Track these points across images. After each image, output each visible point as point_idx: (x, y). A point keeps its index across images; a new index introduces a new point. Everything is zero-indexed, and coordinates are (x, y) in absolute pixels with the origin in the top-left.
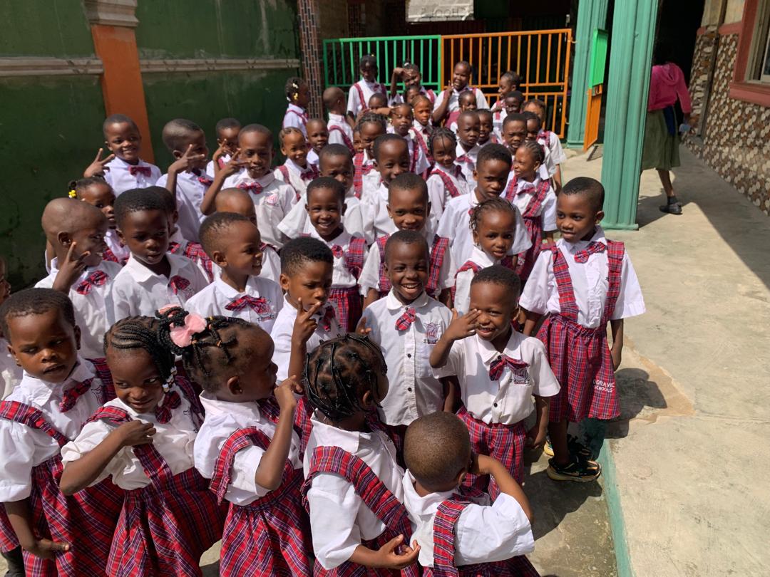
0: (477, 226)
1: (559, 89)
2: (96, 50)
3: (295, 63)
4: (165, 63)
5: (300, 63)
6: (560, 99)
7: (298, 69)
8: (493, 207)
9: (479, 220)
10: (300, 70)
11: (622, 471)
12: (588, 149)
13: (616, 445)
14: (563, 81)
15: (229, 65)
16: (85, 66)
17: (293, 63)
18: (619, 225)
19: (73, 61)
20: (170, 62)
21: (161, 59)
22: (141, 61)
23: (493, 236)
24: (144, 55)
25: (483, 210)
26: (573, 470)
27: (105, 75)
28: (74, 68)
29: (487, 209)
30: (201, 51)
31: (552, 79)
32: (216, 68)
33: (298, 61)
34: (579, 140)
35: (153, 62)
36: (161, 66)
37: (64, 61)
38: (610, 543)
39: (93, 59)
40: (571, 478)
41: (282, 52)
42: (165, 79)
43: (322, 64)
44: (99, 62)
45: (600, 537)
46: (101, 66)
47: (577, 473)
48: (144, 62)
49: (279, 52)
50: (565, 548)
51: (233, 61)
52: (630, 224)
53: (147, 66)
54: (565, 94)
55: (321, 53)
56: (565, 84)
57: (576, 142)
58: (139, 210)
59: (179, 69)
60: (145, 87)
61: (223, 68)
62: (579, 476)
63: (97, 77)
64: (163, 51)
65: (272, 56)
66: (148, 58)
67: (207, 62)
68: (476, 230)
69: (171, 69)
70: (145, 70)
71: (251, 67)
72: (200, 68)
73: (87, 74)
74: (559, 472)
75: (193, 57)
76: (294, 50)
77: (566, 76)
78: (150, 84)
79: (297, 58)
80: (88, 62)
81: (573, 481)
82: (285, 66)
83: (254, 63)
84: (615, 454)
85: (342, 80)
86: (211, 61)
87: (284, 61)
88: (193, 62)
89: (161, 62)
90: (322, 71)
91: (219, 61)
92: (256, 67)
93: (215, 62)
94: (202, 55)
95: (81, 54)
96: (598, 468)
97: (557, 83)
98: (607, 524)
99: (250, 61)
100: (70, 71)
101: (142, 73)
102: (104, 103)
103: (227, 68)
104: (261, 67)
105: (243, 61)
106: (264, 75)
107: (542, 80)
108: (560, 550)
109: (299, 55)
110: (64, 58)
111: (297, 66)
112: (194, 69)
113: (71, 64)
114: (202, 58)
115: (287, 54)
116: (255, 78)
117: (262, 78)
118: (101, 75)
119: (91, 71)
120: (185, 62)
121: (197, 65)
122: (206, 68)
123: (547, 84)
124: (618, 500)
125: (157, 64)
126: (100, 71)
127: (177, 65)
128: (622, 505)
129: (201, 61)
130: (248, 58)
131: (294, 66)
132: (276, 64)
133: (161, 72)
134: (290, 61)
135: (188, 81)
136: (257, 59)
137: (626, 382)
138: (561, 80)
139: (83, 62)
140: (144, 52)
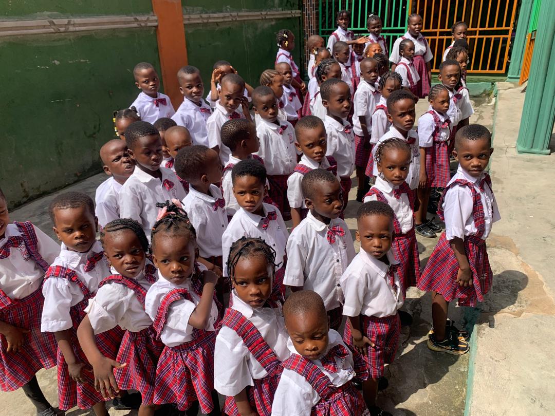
0: (380, 159)
1: (506, 32)
2: (154, 10)
3: (298, 13)
4: (201, 17)
5: (302, 13)
6: (505, 41)
7: (299, 17)
8: (394, 146)
9: (383, 155)
10: (301, 18)
11: (481, 353)
12: (523, 83)
13: (482, 332)
14: (509, 26)
15: (247, 16)
16: (145, 21)
17: (296, 13)
18: (533, 150)
19: (138, 18)
20: (204, 16)
21: (199, 14)
22: (184, 16)
23: (392, 168)
24: (187, 11)
25: (386, 147)
26: (446, 344)
27: (159, 27)
28: (139, 23)
29: (389, 146)
30: (228, 6)
31: (500, 24)
32: (238, 19)
33: (300, 11)
34: (518, 74)
35: (192, 16)
36: (198, 19)
37: (132, 18)
38: (463, 404)
39: (152, 16)
40: (445, 350)
41: (288, 5)
42: (201, 28)
43: (317, 14)
44: (155, 18)
45: (457, 400)
46: (156, 21)
47: (450, 347)
48: (186, 17)
49: (286, 6)
50: (427, 403)
51: (251, 14)
52: (543, 149)
53: (189, 19)
54: (509, 36)
55: (317, 5)
56: (511, 28)
57: (515, 76)
58: (145, 135)
59: (210, 21)
60: (187, 34)
61: (243, 19)
62: (451, 350)
63: (154, 28)
64: (201, 8)
65: (281, 9)
66: (189, 14)
67: (231, 15)
68: (379, 162)
69: (205, 21)
70: (187, 22)
71: (264, 18)
72: (226, 20)
73: (147, 27)
74: (436, 345)
75: (221, 12)
76: (297, 3)
77: (512, 22)
78: (190, 32)
79: (299, 9)
80: (148, 19)
81: (446, 353)
82: (290, 16)
83: (267, 14)
84: (479, 338)
86: (234, 14)
87: (289, 12)
88: (221, 15)
89: (198, 16)
90: (317, 19)
91: (240, 14)
92: (267, 17)
93: (238, 14)
94: (228, 10)
95: (143, 12)
96: (468, 346)
97: (504, 28)
98: (465, 390)
99: (264, 13)
100: (135, 25)
101: (184, 24)
102: (158, 46)
103: (246, 18)
104: (272, 17)
105: (259, 13)
106: (273, 23)
107: (491, 25)
108: (423, 404)
109: (301, 7)
110: (132, 16)
111: (299, 15)
112: (222, 20)
113: (136, 20)
114: (228, 12)
115: (292, 6)
116: (266, 25)
117: (272, 25)
118: (156, 27)
119: (149, 24)
120: (216, 15)
121: (223, 18)
122: (230, 20)
123: (495, 28)
124: (472, 375)
125: (196, 17)
126: (156, 24)
127: (209, 18)
128: (474, 379)
129: (227, 14)
130: (262, 11)
131: (296, 16)
132: (283, 14)
133: (198, 23)
134: (293, 12)
135: (217, 28)
136: (269, 11)
137: (504, 282)
138: (508, 25)
139: (144, 18)
140: (186, 9)
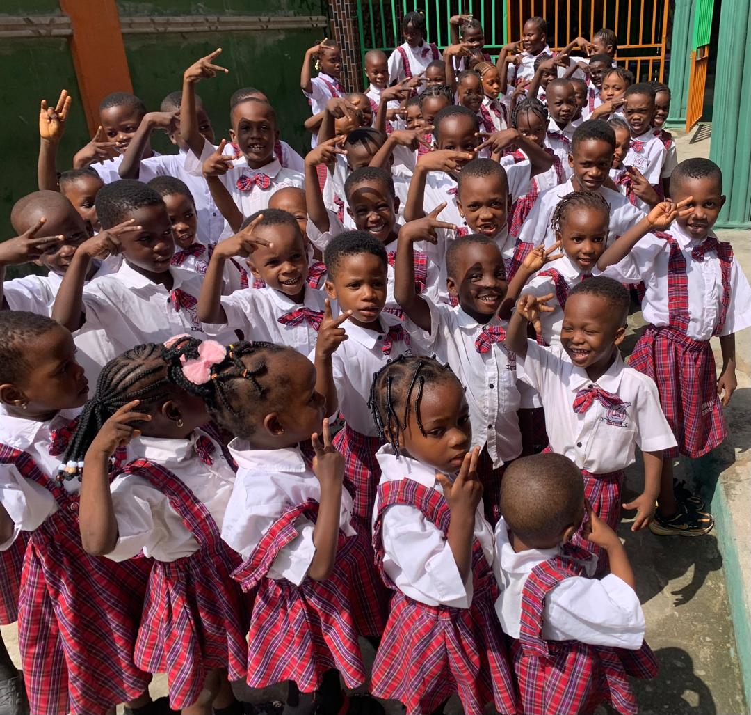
0: (561, 226)
1: (654, 52)
2: (61, 5)
3: (321, 22)
4: (152, 20)
5: (328, 21)
6: (656, 66)
7: (325, 28)
8: (581, 202)
9: (564, 218)
10: (327, 31)
11: (740, 523)
12: (691, 129)
13: (733, 491)
14: (660, 42)
15: (236, 23)
16: (47, 25)
17: (319, 21)
18: (731, 223)
19: (31, 18)
20: (159, 19)
21: (148, 15)
22: (120, 18)
23: (580, 239)
24: (125, 10)
25: (569, 206)
26: (680, 522)
27: (75, 38)
28: (34, 28)
29: (574, 204)
30: (199, 4)
31: (647, 40)
32: (220, 28)
33: (325, 18)
34: (680, 116)
35: (137, 20)
36: (147, 25)
37: (21, 18)
38: (726, 608)
39: (58, 16)
40: (678, 532)
41: (304, 5)
42: (154, 42)
43: (355, 22)
44: (66, 20)
45: (714, 602)
46: (69, 26)
47: (686, 526)
48: (126, 20)
49: (301, 7)
50: (672, 616)
51: (242, 19)
52: (744, 221)
53: (130, 25)
54: (662, 58)
55: (354, 8)
56: (663, 45)
57: (676, 119)
58: (140, 206)
59: (170, 29)
60: (128, 52)
61: (228, 28)
62: (688, 530)
63: (65, 39)
64: (150, 5)
65: (292, 12)
66: (129, 15)
67: (207, 20)
68: (559, 231)
69: (161, 29)
70: (126, 30)
71: (265, 27)
72: (199, 28)
73: (51, 36)
74: (664, 525)
75: (188, 13)
76: (319, 4)
77: (664, 35)
78: (134, 48)
79: (323, 14)
80: (52, 21)
81: (680, 535)
82: (309, 26)
83: (269, 21)
84: (731, 502)
85: (382, 43)
86: (213, 18)
87: (307, 18)
88: (189, 19)
89: (146, 20)
90: (356, 31)
91: (223, 18)
92: (270, 27)
93: (218, 19)
94: (200, 10)
95: (43, 10)
96: (711, 519)
97: (653, 45)
98: (722, 585)
99: (264, 19)
100: (28, 32)
101: (123, 34)
102: (75, 74)
103: (234, 27)
104: (279, 26)
105: (255, 19)
106: (282, 37)
107: (634, 40)
108: (667, 618)
109: (326, 10)
110: (19, 15)
111: (324, 25)
112: (191, 29)
113: (29, 22)
114: (200, 14)
115: (311, 10)
116: (270, 41)
117: (279, 41)
118: (70, 37)
119: (55, 31)
120: (179, 19)
121: (192, 24)
122: (206, 28)
123: (640, 45)
124: (735, 557)
125: (142, 23)
126: (68, 31)
127: (168, 23)
128: (741, 563)
129: (201, 19)
130: (261, 15)
131: (320, 25)
132: (295, 22)
133: (147, 33)
134: (314, 18)
135: (185, 43)
136: (273, 16)
137: (742, 416)
138: (658, 41)
139: (45, 20)
140: (124, 7)
